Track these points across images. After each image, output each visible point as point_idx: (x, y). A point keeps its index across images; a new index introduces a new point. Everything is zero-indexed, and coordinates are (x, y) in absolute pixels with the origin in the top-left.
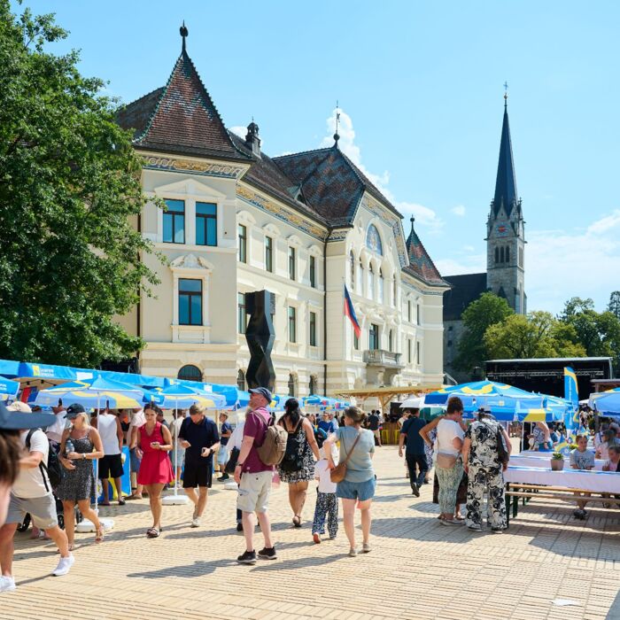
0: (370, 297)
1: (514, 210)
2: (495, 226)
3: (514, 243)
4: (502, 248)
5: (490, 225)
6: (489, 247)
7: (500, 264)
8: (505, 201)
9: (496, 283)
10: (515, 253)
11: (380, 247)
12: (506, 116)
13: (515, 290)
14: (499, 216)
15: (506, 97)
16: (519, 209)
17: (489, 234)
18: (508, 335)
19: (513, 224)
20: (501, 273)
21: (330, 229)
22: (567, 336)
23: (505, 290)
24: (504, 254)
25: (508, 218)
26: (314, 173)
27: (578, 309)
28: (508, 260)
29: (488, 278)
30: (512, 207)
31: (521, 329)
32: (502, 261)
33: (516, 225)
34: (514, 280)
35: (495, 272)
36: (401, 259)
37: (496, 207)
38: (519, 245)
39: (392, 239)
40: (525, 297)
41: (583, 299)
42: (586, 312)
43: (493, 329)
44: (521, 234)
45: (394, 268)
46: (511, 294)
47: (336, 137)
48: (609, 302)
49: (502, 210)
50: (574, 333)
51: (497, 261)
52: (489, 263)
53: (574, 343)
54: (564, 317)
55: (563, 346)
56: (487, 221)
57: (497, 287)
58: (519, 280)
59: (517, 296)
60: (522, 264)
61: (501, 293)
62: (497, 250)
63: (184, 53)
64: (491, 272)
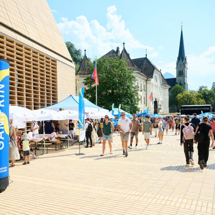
0: (155, 92)
1: (184, 60)
2: (178, 64)
3: (184, 69)
4: (181, 71)
5: (177, 64)
6: (177, 70)
7: (180, 75)
8: (182, 57)
9: (179, 81)
10: (184, 72)
11: (157, 80)
12: (182, 32)
13: (185, 83)
14: (180, 61)
15: (182, 26)
16: (186, 59)
17: (177, 67)
18: (184, 97)
19: (184, 64)
20: (181, 78)
21: (148, 78)
22: (200, 97)
23: (182, 83)
24: (181, 73)
25: (183, 62)
26: (142, 64)
27: (203, 89)
28: (182, 74)
29: (177, 79)
30: (184, 58)
31: (187, 95)
32: (181, 74)
33: (185, 64)
34: (184, 80)
35: (179, 78)
36: (161, 82)
37: (179, 59)
38: (186, 70)
39: (159, 78)
40: (187, 85)
41: (205, 86)
42: (205, 90)
43: (179, 95)
44: (186, 66)
45: (159, 85)
46: (183, 84)
47: (146, 55)
48: (212, 85)
49: (181, 60)
50: (202, 96)
51: (179, 75)
52: (177, 75)
53: (202, 99)
54: (199, 91)
55: (199, 100)
56: (176, 63)
57: (179, 82)
58: (186, 80)
59: (185, 85)
60: (186, 75)
61: (180, 84)
62: (179, 71)
63: (124, 48)
64: (178, 78)
